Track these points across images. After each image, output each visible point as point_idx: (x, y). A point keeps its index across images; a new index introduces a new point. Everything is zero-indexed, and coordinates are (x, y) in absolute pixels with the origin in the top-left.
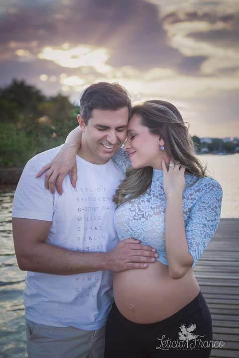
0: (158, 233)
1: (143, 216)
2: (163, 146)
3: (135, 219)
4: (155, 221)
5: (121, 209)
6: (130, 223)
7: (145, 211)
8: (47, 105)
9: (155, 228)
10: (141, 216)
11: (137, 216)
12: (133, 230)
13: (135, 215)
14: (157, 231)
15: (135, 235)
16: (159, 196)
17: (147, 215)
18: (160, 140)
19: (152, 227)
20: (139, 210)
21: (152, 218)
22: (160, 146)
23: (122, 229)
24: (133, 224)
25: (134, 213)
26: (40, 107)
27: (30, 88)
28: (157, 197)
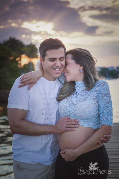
0: (82, 111)
1: (74, 104)
2: (82, 70)
3: (70, 106)
4: (80, 105)
5: (62, 102)
6: (67, 108)
7: (75, 102)
8: (25, 49)
9: (81, 108)
10: (73, 104)
11: (71, 104)
12: (68, 111)
13: (70, 104)
14: (82, 109)
15: (70, 113)
16: (81, 95)
17: (76, 103)
18: (80, 67)
19: (79, 108)
20: (72, 101)
21: (78, 104)
22: (80, 70)
23: (63, 111)
24: (69, 108)
25: (69, 103)
26: (22, 49)
27: (18, 41)
28: (80, 95)
